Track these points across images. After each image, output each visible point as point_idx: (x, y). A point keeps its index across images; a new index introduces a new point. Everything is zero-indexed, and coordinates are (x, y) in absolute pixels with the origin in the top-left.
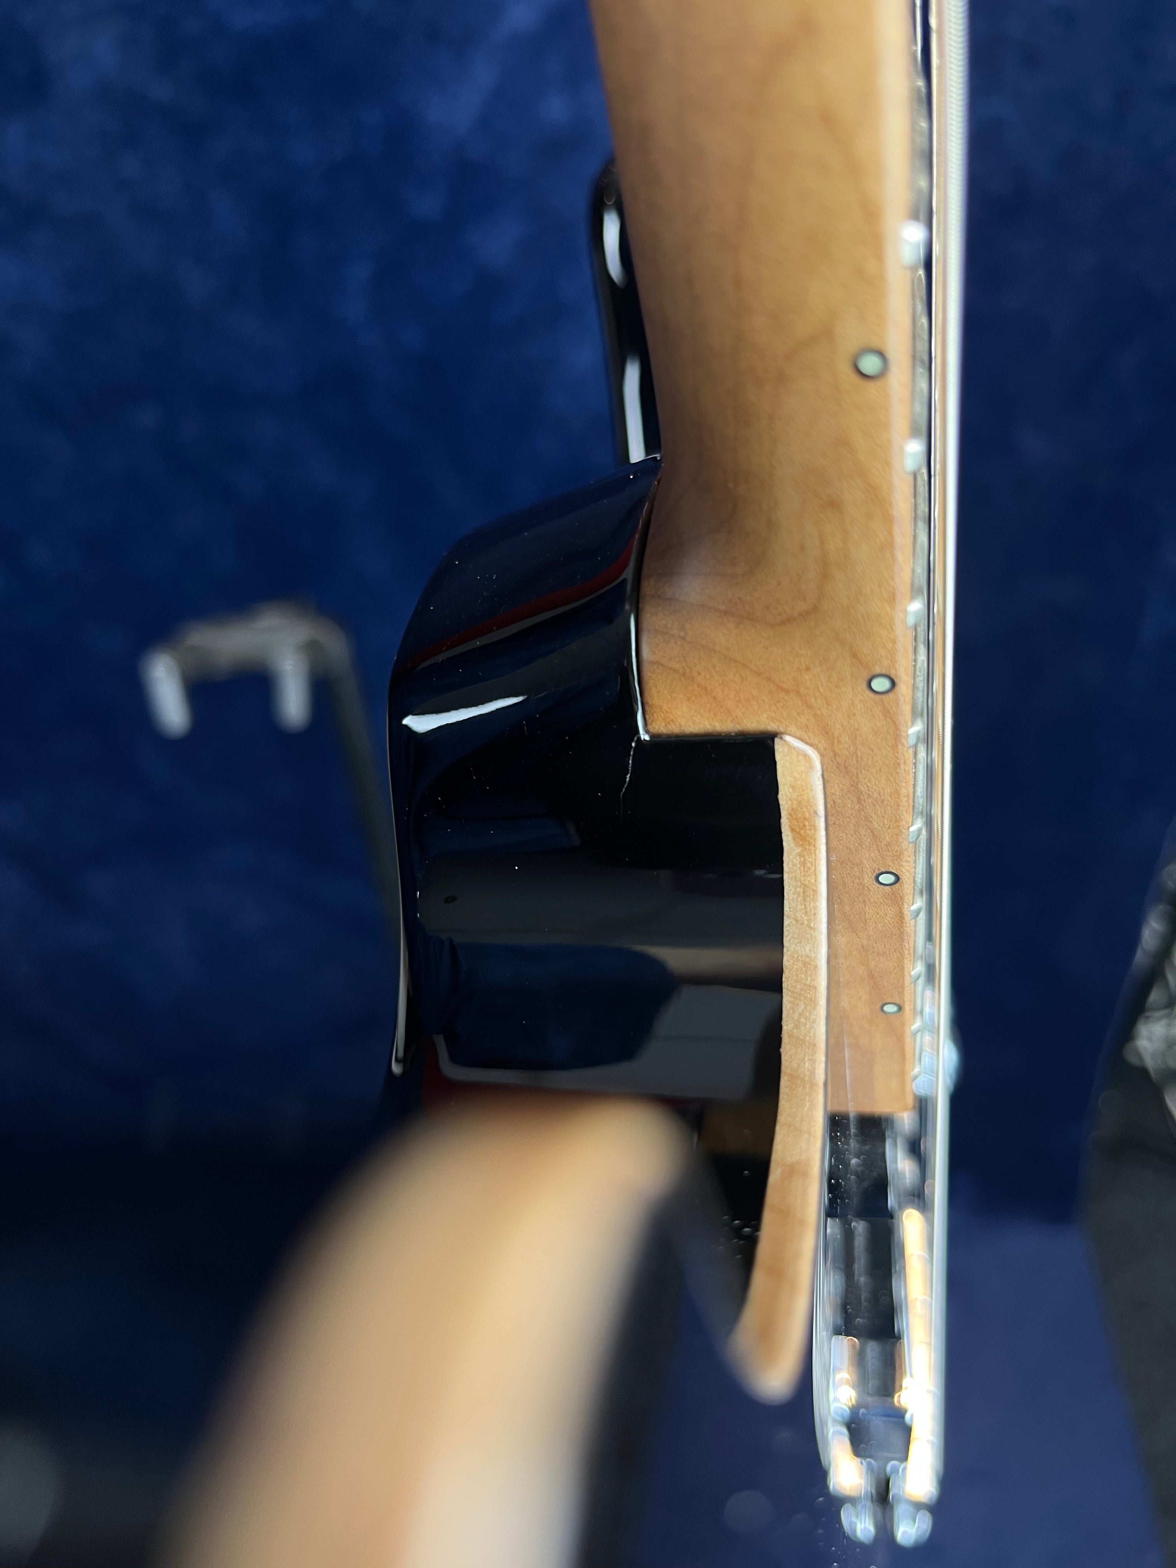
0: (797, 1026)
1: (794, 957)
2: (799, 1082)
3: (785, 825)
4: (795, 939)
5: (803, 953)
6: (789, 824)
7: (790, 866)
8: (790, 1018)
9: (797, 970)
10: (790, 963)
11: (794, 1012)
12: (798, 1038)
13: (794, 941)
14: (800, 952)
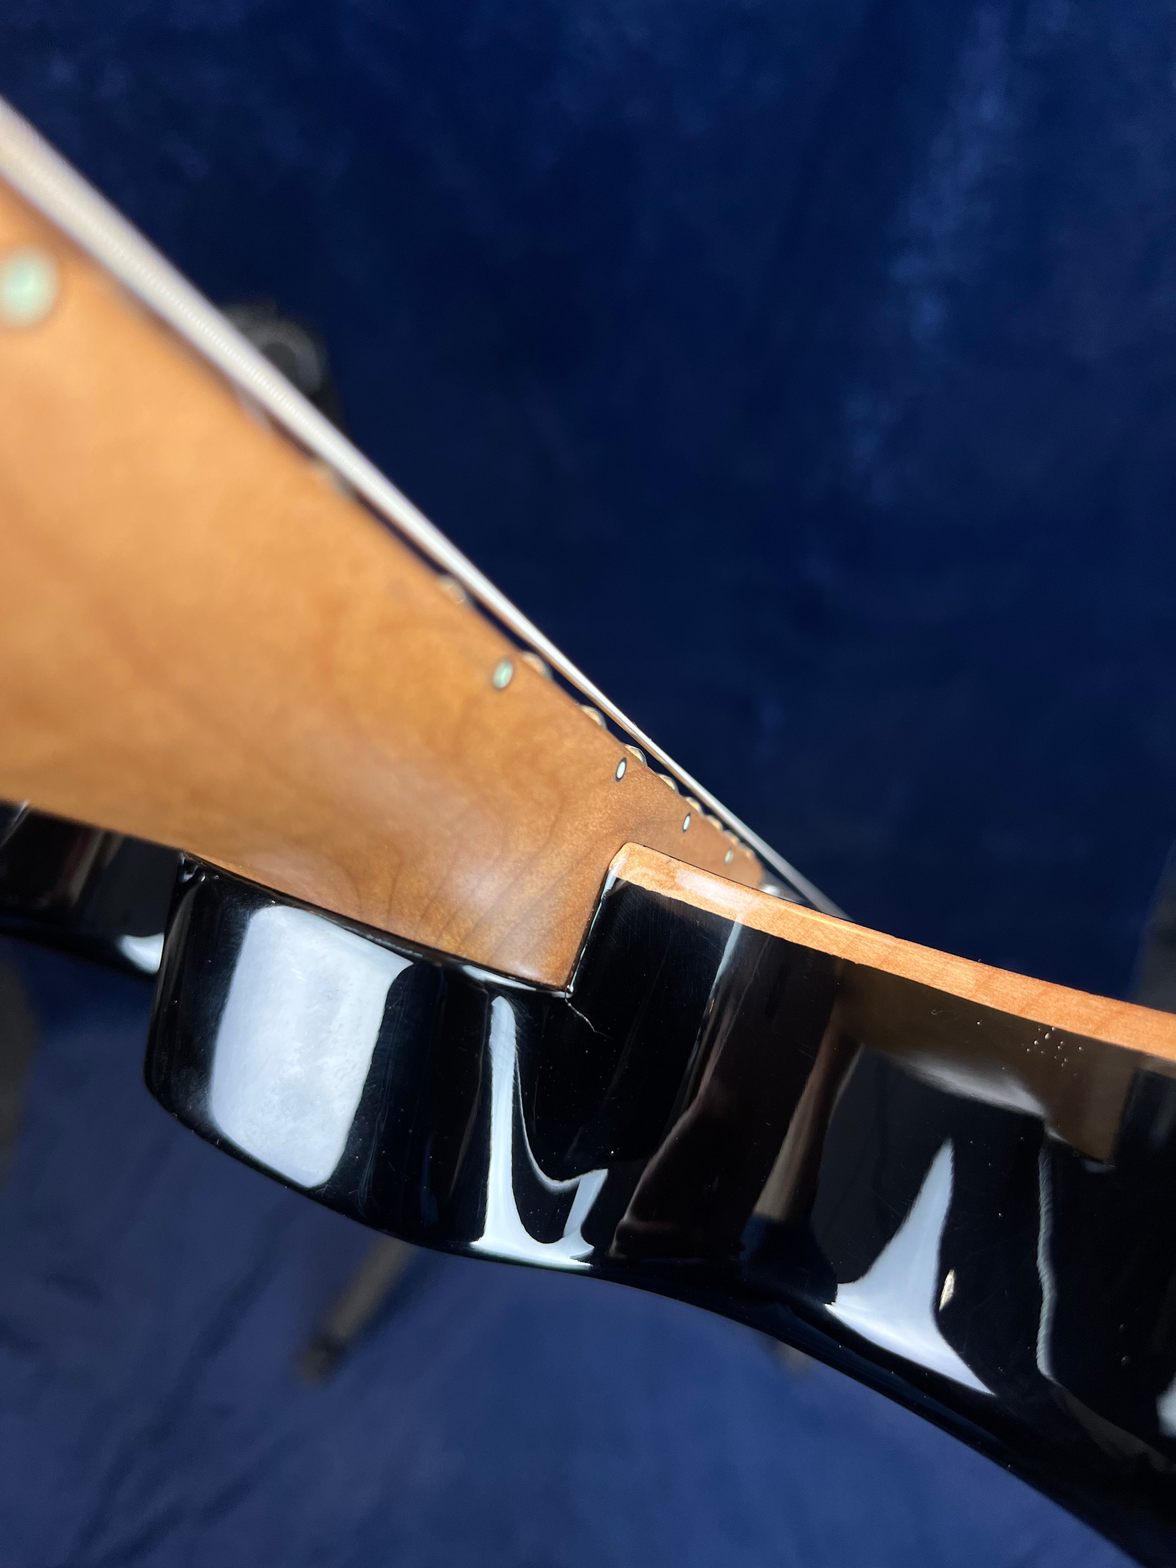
0: (837, 943)
1: (772, 926)
2: (892, 957)
3: (666, 893)
4: (757, 919)
5: (771, 916)
6: (666, 889)
7: (696, 900)
8: (827, 946)
9: (784, 926)
10: (776, 931)
11: (822, 941)
12: (848, 946)
13: (758, 921)
14: (769, 919)
